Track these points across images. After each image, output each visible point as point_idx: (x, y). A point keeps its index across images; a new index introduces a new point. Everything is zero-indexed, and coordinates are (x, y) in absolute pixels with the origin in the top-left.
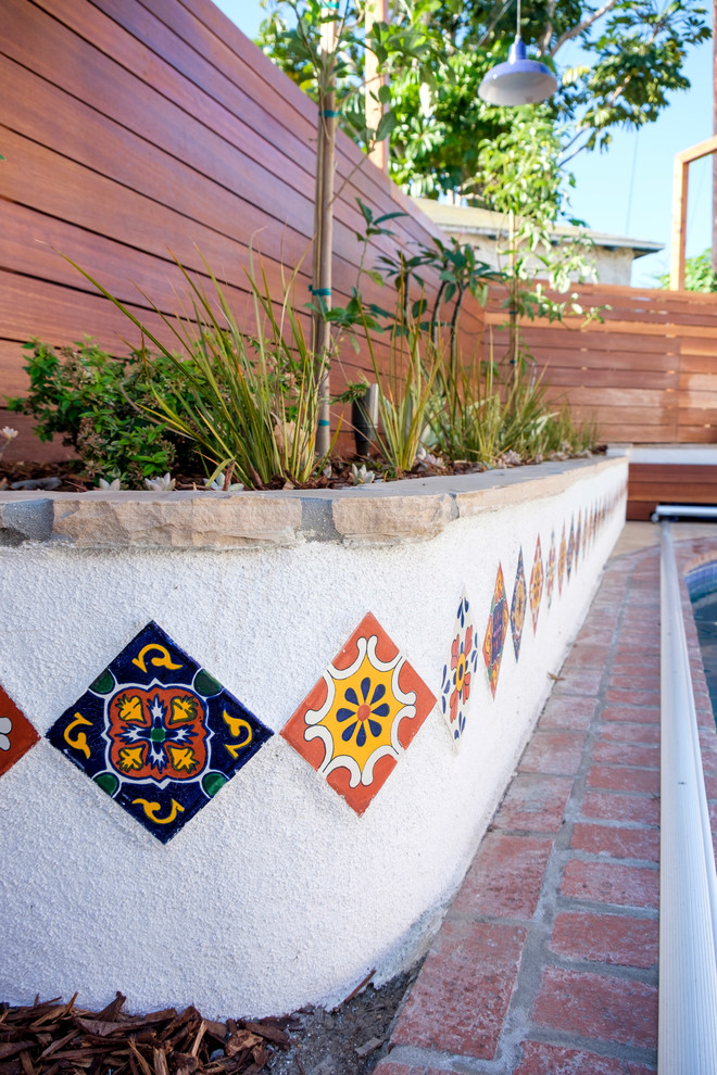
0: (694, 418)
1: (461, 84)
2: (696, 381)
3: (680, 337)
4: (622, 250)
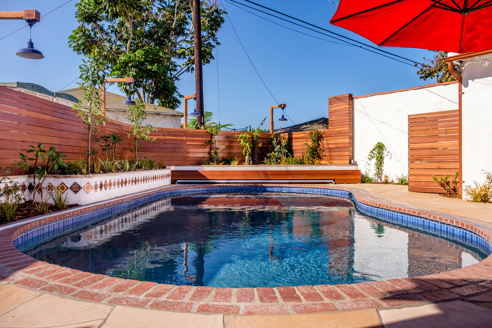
0: (191, 159)
1: (142, 58)
2: (191, 150)
3: (186, 140)
4: (178, 116)
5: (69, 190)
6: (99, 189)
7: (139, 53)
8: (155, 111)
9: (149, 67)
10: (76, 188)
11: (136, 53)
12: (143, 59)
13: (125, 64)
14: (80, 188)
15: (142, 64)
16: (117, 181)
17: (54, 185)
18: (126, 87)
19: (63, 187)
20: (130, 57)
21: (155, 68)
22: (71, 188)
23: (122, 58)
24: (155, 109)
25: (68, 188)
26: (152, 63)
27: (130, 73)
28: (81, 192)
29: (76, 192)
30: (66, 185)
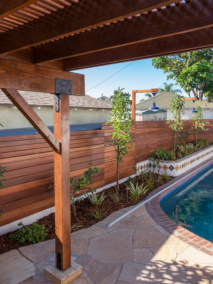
5: (168, 169)
6: (182, 168)
7: (194, 67)
8: (206, 107)
9: (201, 75)
10: (172, 168)
11: (192, 67)
12: (197, 70)
13: (186, 74)
14: (173, 168)
15: (196, 73)
16: (189, 162)
17: (161, 166)
18: (186, 89)
19: (165, 167)
20: (189, 70)
21: (204, 75)
22: (169, 168)
23: (184, 71)
24: (206, 105)
25: (168, 168)
26: (203, 71)
27: (189, 80)
28: (174, 170)
29: (172, 170)
30: (167, 166)
